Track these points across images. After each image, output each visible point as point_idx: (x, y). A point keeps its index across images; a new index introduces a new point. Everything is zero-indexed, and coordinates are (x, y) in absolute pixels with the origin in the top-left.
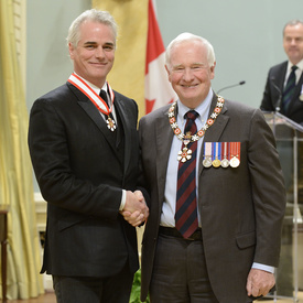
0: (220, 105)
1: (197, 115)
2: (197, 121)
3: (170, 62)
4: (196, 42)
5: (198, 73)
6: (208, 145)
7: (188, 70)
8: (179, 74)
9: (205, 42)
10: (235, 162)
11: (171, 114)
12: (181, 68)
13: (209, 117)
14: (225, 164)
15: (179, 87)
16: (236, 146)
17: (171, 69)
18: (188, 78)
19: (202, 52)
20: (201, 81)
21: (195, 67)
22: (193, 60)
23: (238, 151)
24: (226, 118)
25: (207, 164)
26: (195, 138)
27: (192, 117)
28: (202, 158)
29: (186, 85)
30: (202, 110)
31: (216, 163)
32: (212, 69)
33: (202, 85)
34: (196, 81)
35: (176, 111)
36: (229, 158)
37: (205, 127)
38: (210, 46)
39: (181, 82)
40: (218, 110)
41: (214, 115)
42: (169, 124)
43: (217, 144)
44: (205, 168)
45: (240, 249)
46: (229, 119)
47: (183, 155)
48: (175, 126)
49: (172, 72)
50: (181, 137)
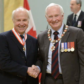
1: (58, 33)
2: (58, 35)
3: (47, 15)
4: (56, 7)
5: (58, 18)
6: (63, 44)
7: (54, 17)
8: (51, 19)
9: (60, 6)
10: (73, 50)
11: (49, 33)
12: (51, 17)
14: (69, 50)
15: (51, 24)
16: (73, 43)
17: (48, 17)
18: (54, 20)
19: (59, 10)
20: (59, 21)
21: (56, 16)
22: (56, 13)
23: (74, 45)
24: (69, 33)
25: (62, 51)
26: (57, 41)
27: (56, 34)
28: (60, 49)
29: (54, 23)
30: (60, 31)
31: (66, 50)
32: (63, 16)
33: (60, 22)
34: (57, 21)
35: (51, 32)
36: (70, 48)
37: (61, 37)
38: (61, 7)
39: (52, 22)
40: (65, 31)
41: (64, 33)
42: (48, 37)
43: (66, 43)
44: (62, 52)
45: (76, 81)
46: (70, 34)
47: (52, 48)
48: (49, 37)
49: (48, 18)
50: (52, 41)
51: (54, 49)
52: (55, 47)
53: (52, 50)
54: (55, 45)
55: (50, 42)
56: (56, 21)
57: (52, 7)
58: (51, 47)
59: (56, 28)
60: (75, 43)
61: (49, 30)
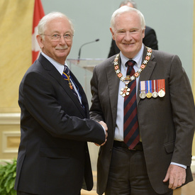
0: (149, 54)
1: (135, 63)
2: (134, 67)
6: (143, 83)
7: (128, 33)
8: (121, 36)
9: (139, 12)
10: (162, 94)
11: (116, 63)
12: (123, 31)
13: (142, 63)
14: (155, 95)
15: (121, 45)
16: (162, 82)
17: (115, 32)
18: (128, 38)
20: (136, 41)
21: (133, 31)
22: (131, 26)
24: (154, 63)
25: (143, 97)
26: (132, 78)
27: (131, 64)
28: (139, 92)
29: (127, 43)
30: (138, 59)
31: (149, 95)
32: (143, 31)
34: (133, 41)
35: (120, 61)
36: (157, 91)
37: (140, 70)
39: (123, 41)
40: (148, 58)
41: (145, 62)
42: (114, 71)
43: (149, 81)
44: (141, 99)
45: (168, 154)
46: (156, 64)
47: (124, 92)
48: (118, 71)
49: (116, 34)
50: (123, 78)
51: (128, 94)
52: (129, 90)
53: (124, 95)
54: (129, 86)
55: (119, 80)
56: (131, 40)
58: (122, 89)
59: (130, 53)
60: (165, 81)
61: (117, 58)
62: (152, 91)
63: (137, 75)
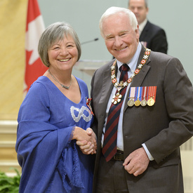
0: (146, 57)
2: (128, 73)
5: (126, 38)
12: (112, 37)
13: (137, 68)
14: (144, 104)
20: (129, 44)
21: (122, 34)
22: (120, 29)
23: (154, 93)
24: (148, 67)
26: (125, 84)
30: (132, 65)
32: (136, 32)
37: (133, 75)
40: (143, 62)
41: (140, 66)
46: (150, 69)
47: (116, 99)
48: (113, 77)
50: (116, 84)
57: (110, 16)
62: (142, 98)
63: (130, 80)
